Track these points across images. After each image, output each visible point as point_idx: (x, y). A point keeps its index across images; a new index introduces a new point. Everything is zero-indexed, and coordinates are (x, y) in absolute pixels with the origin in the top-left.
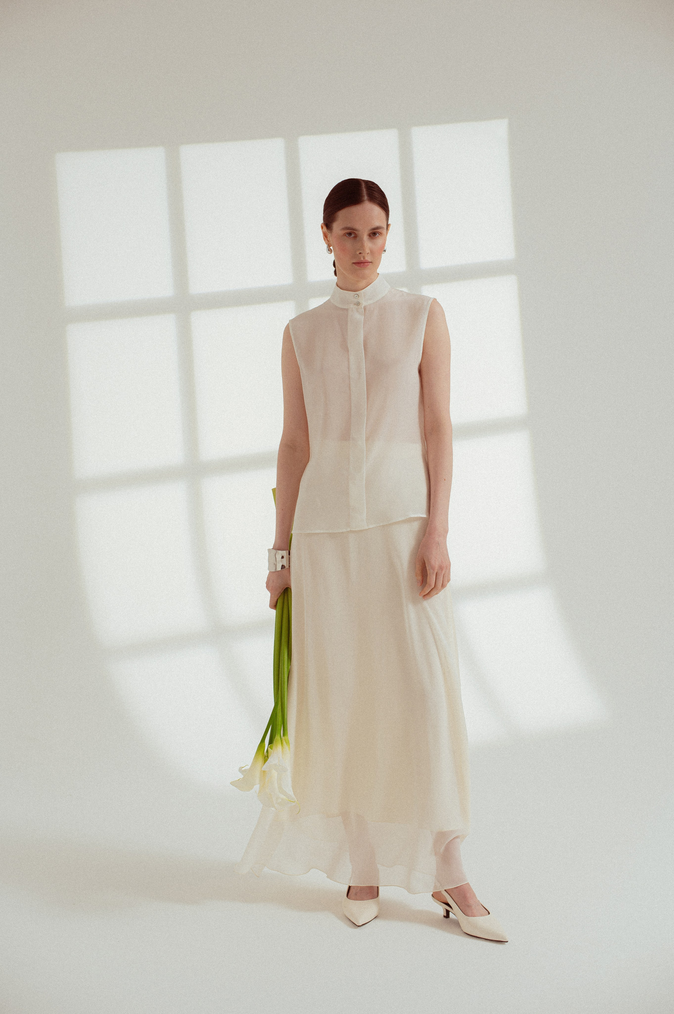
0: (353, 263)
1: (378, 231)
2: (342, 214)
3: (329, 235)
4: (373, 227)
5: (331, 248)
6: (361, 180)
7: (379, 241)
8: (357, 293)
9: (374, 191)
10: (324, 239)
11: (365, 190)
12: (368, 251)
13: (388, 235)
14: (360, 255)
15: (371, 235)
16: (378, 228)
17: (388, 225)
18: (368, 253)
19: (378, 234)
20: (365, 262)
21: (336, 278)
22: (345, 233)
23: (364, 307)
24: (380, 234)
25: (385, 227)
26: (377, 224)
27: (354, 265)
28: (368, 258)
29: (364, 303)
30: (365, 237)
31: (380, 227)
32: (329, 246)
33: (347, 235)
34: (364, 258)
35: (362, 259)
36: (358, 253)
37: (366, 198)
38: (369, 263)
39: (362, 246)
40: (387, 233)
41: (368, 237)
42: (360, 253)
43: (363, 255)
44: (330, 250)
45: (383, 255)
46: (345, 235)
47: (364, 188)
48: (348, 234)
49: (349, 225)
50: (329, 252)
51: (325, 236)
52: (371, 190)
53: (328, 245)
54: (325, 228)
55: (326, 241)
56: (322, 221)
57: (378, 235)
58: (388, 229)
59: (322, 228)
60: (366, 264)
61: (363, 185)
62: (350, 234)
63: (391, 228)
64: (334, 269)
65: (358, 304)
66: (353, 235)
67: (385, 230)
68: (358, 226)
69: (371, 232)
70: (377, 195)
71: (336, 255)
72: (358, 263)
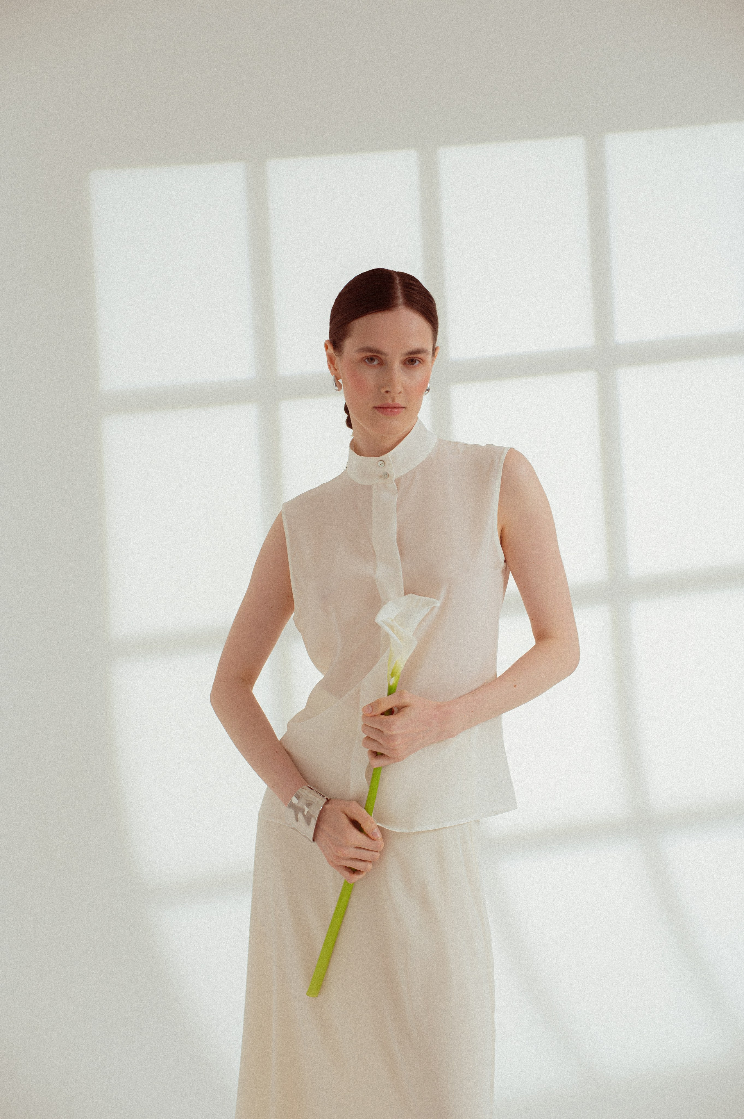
0: (375, 407)
1: (419, 356)
2: (359, 325)
3: (337, 359)
4: (412, 349)
5: (340, 381)
6: (394, 272)
7: (419, 372)
8: (382, 457)
9: (414, 289)
10: (329, 366)
11: (399, 288)
12: (400, 389)
13: (434, 366)
14: (386, 395)
15: (407, 363)
16: (418, 351)
17: (435, 349)
18: (400, 393)
19: (419, 361)
20: (393, 406)
21: (350, 431)
22: (364, 358)
23: (396, 480)
24: (422, 361)
25: (430, 350)
26: (415, 344)
27: (376, 411)
28: (400, 401)
29: (395, 475)
30: (397, 366)
31: (423, 350)
32: (337, 378)
33: (366, 360)
34: (393, 400)
35: (390, 401)
36: (383, 391)
37: (400, 300)
38: (400, 409)
39: (391, 380)
40: (433, 361)
41: (401, 365)
42: (387, 392)
43: (392, 394)
44: (338, 385)
45: (424, 396)
46: (363, 360)
47: (398, 285)
48: (368, 359)
49: (370, 344)
50: (337, 388)
51: (331, 361)
52: (411, 288)
53: (336, 376)
54: (331, 349)
55: (332, 369)
56: (327, 337)
57: (417, 362)
58: (436, 354)
59: (327, 347)
60: (396, 410)
61: (398, 281)
62: (372, 359)
63: (439, 353)
64: (346, 416)
65: (386, 475)
66: (376, 362)
67: (430, 356)
68: (385, 346)
69: (407, 357)
70: (417, 297)
71: (347, 396)
72: (383, 408)
